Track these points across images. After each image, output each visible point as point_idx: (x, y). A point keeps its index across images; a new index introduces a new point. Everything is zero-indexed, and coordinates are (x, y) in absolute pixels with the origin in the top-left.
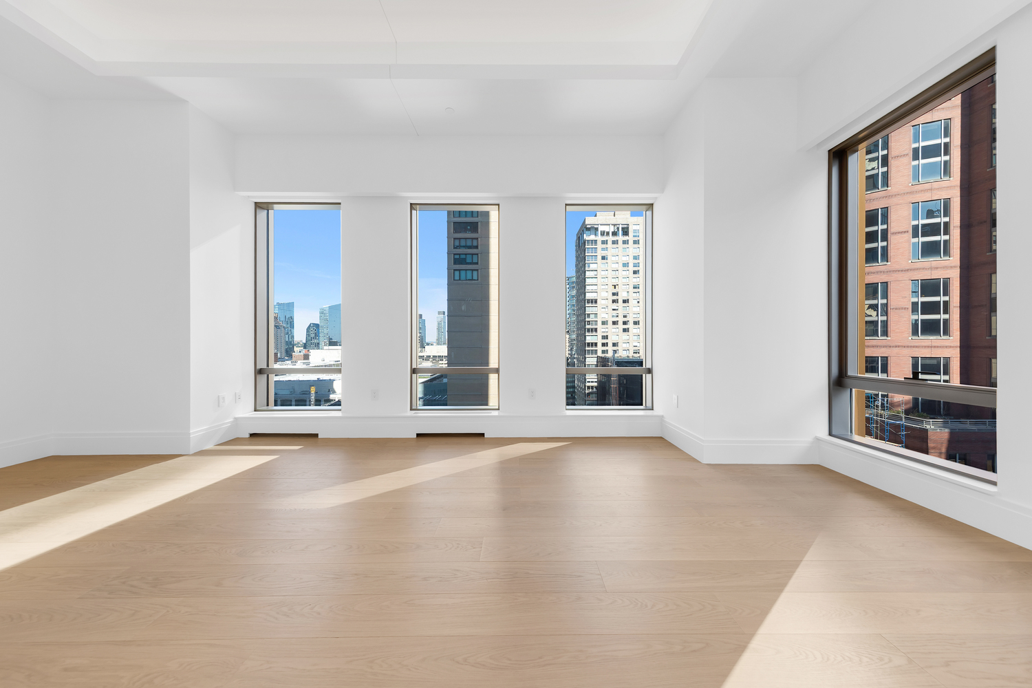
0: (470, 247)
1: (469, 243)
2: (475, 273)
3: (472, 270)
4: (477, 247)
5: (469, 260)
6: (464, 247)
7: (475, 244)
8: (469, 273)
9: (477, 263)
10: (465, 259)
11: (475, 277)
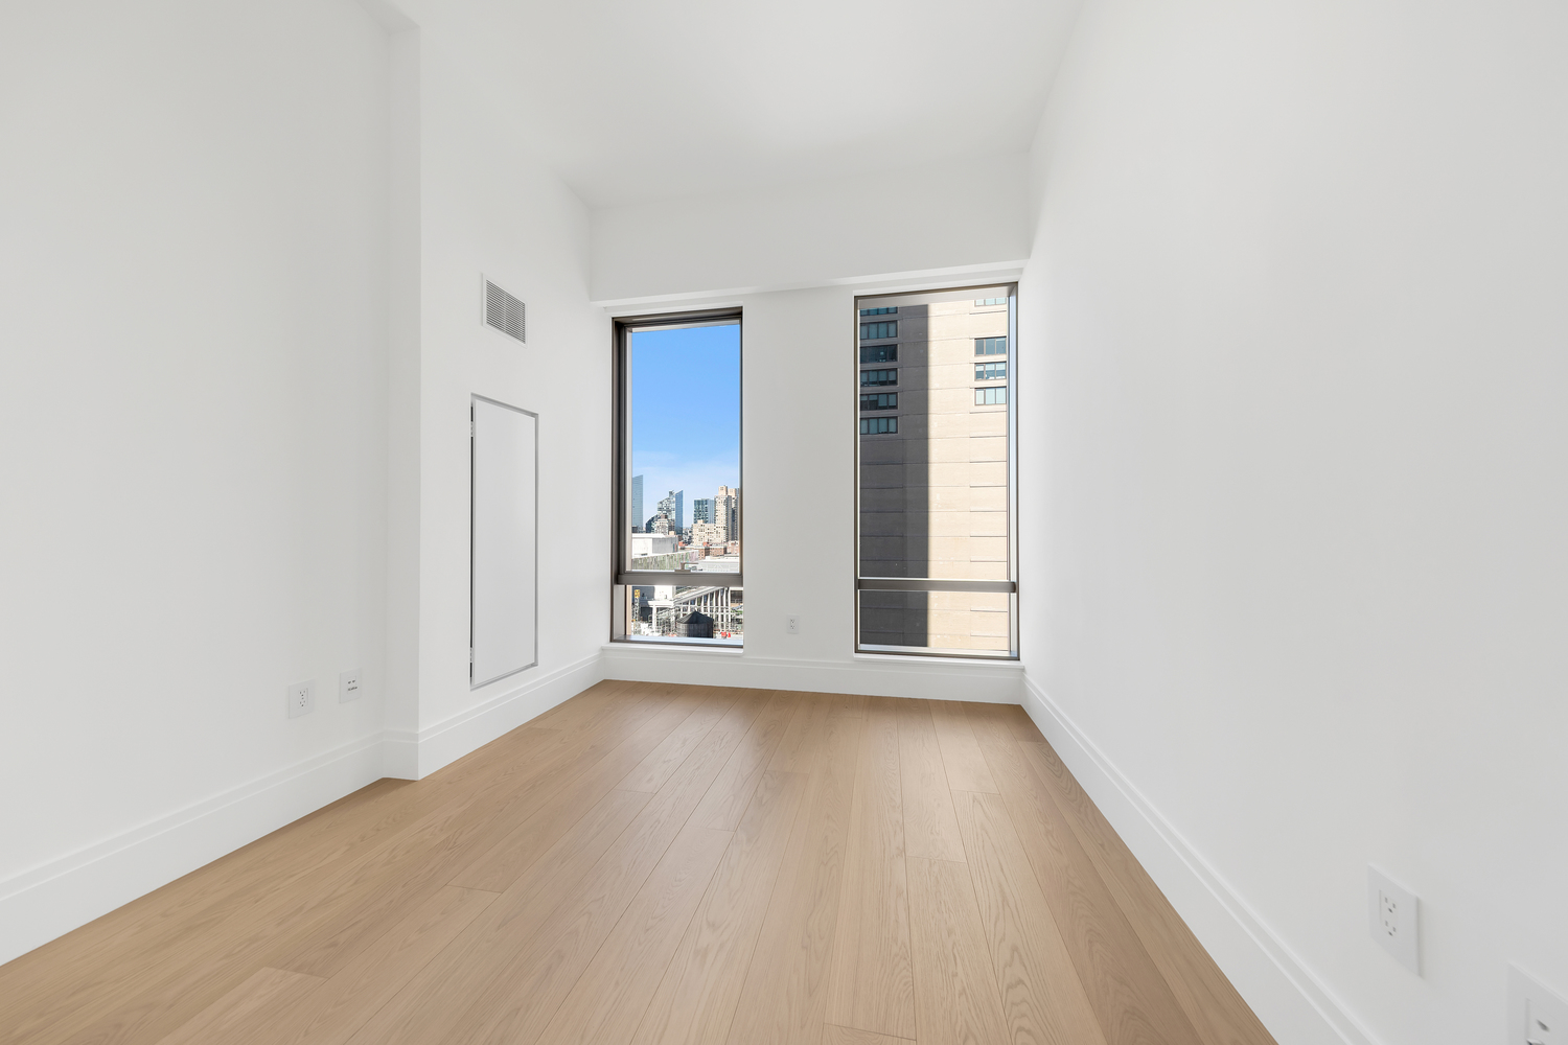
0: (883, 383)
1: (883, 377)
2: (892, 422)
3: (888, 418)
4: (894, 383)
5: (882, 403)
6: (874, 383)
7: (892, 378)
8: (883, 423)
9: (895, 407)
10: (877, 401)
11: (892, 429)
